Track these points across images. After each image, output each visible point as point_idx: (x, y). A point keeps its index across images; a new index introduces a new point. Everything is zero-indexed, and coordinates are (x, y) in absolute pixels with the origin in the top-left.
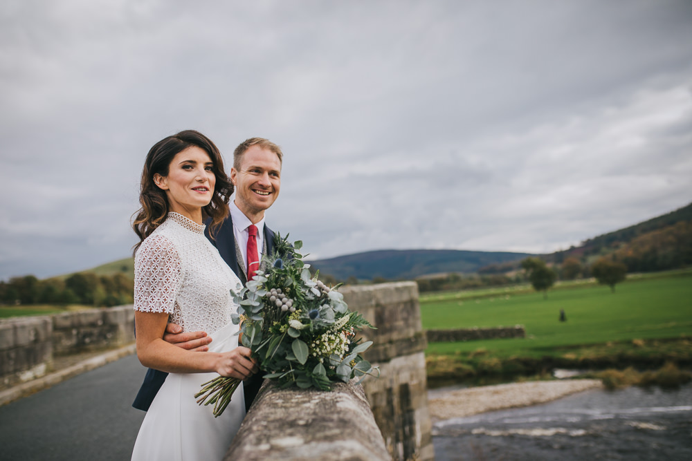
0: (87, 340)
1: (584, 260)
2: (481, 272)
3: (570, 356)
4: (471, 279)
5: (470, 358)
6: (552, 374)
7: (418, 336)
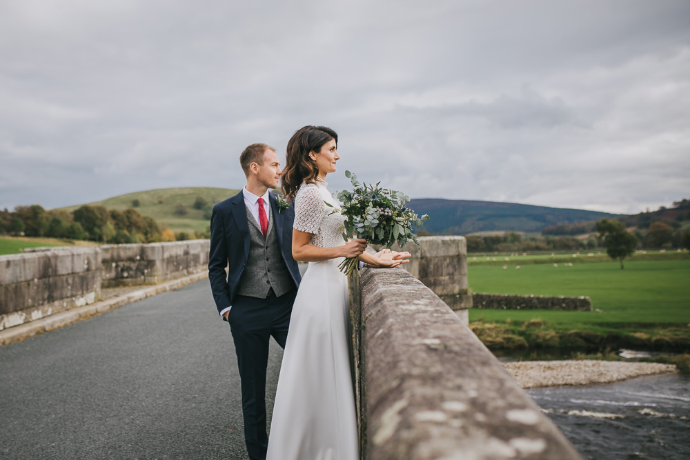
0: (125, 274)
1: (676, 226)
2: (545, 233)
3: (641, 335)
4: (533, 239)
5: (523, 328)
6: (617, 354)
7: (463, 293)
